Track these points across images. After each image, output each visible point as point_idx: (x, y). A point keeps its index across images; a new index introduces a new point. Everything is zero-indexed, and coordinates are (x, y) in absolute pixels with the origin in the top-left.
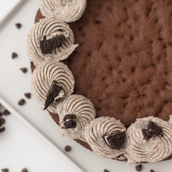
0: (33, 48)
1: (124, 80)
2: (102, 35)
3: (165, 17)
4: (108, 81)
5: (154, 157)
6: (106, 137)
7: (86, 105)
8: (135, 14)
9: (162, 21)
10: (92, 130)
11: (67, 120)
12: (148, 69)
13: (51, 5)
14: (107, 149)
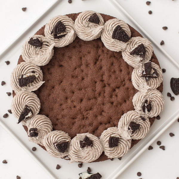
0: (14, 82)
1: (75, 107)
2: (63, 75)
3: (107, 66)
4: (64, 106)
5: (86, 159)
6: (55, 144)
7: (45, 122)
8: (87, 62)
9: (104, 68)
10: (48, 139)
11: (32, 132)
12: (92, 100)
13: (28, 54)
14: (57, 152)
